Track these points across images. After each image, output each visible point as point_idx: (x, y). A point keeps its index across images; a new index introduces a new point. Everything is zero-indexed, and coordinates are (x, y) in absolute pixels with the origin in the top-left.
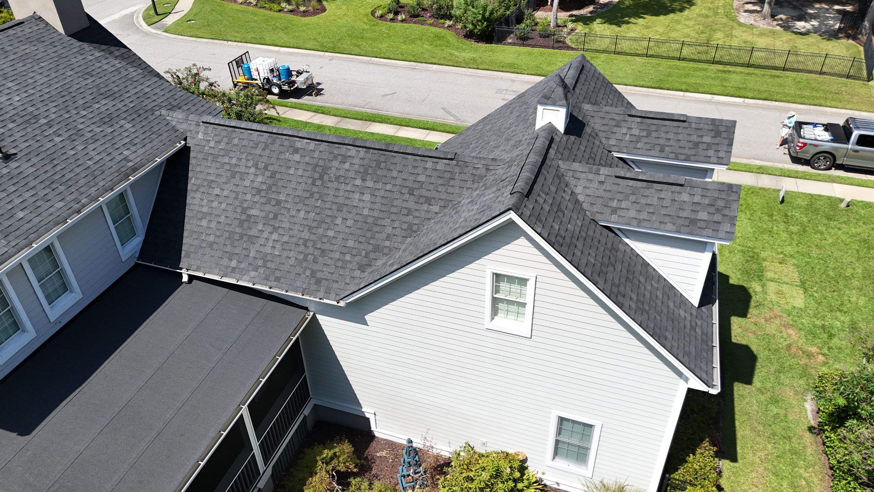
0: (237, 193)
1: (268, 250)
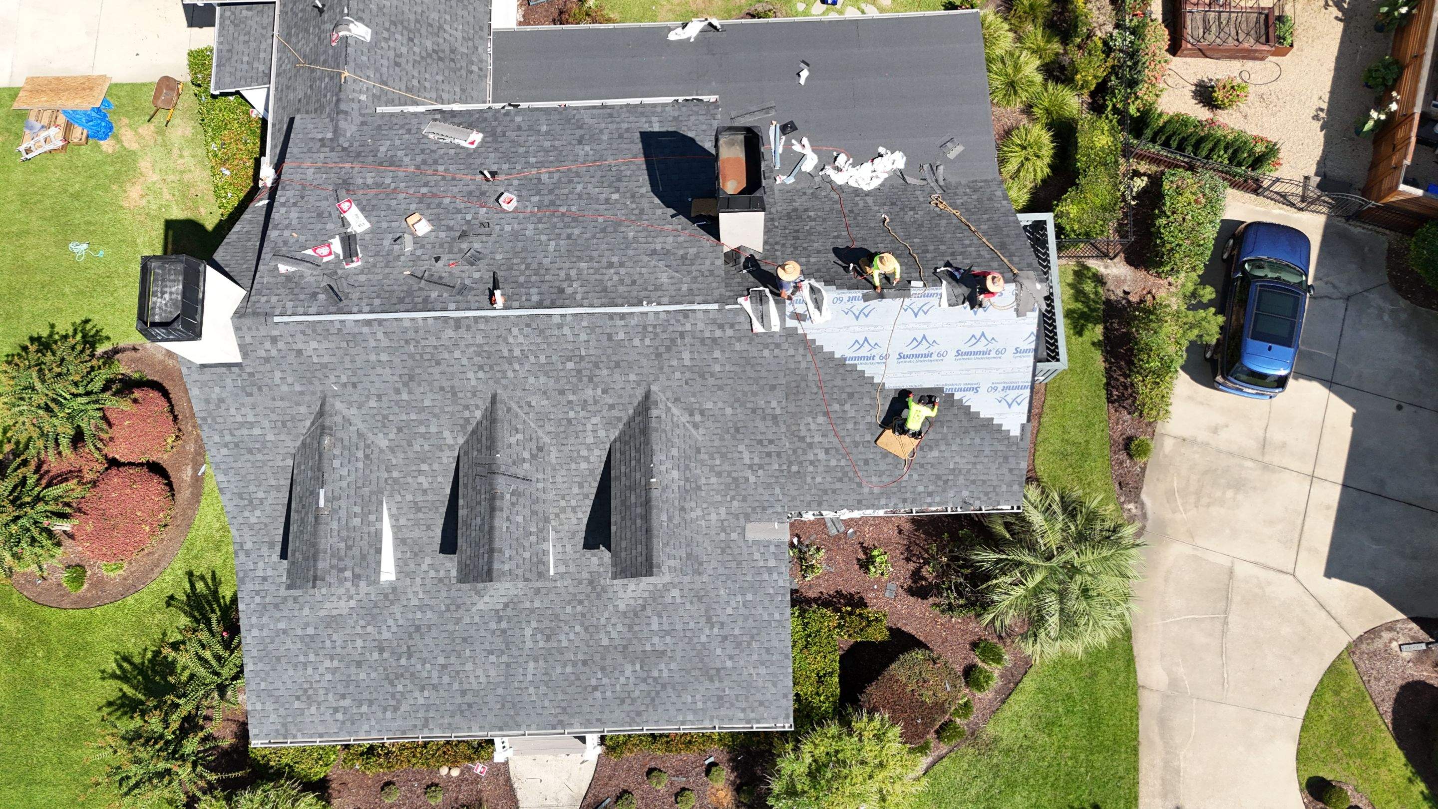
0: (415, 61)
1: (459, 35)
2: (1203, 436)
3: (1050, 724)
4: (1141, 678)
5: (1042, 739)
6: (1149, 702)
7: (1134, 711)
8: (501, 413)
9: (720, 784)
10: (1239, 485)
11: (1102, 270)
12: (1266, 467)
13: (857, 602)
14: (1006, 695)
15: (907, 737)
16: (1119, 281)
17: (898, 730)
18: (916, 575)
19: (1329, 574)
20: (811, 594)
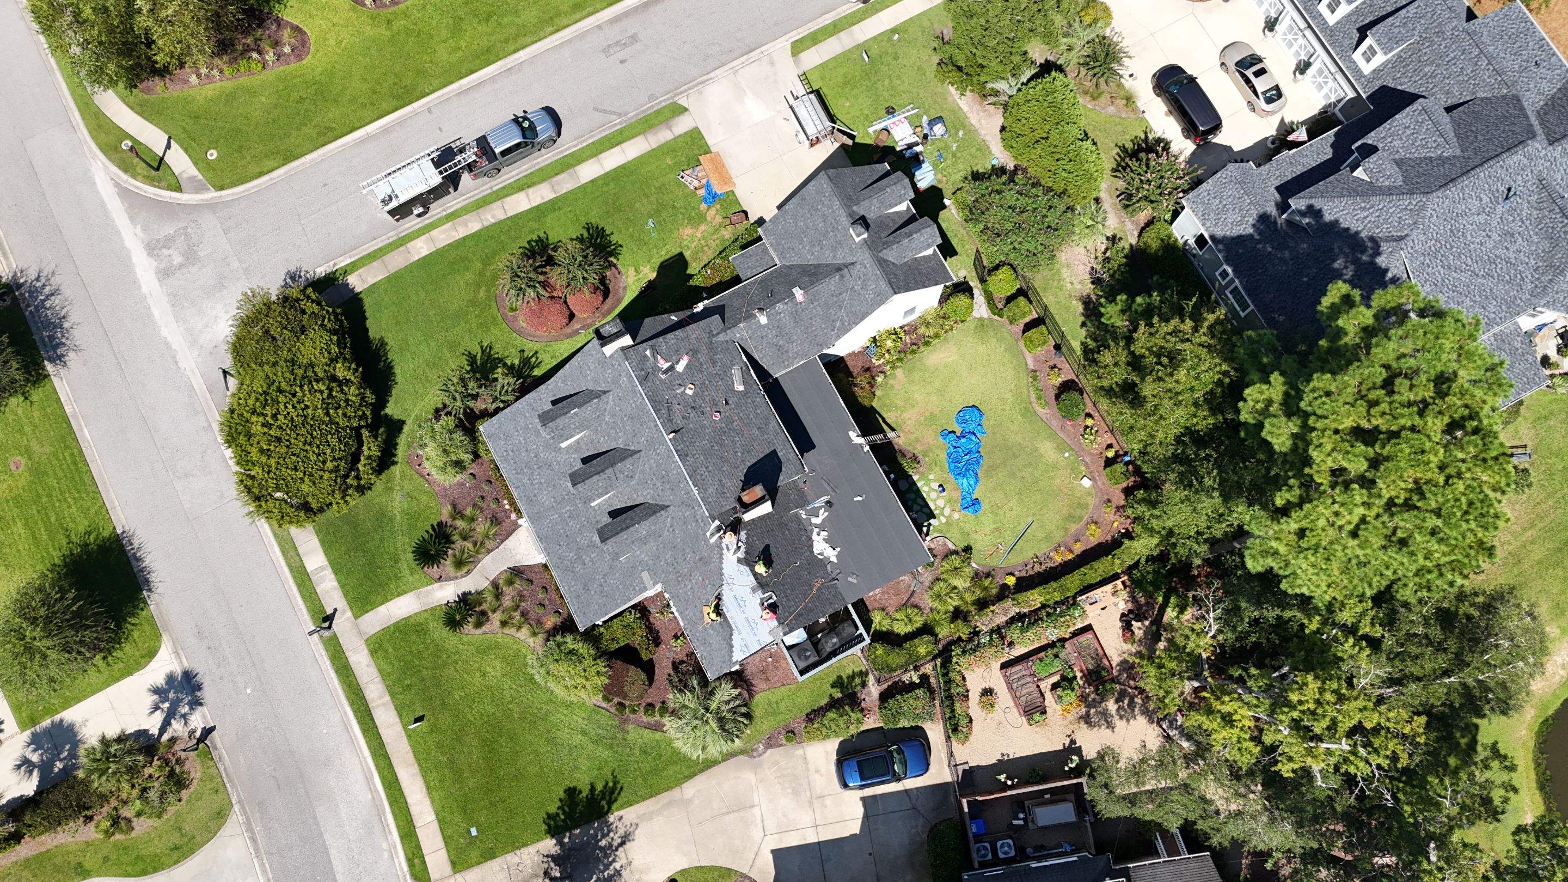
2: (811, 767)
3: (645, 752)
4: (684, 785)
5: (637, 752)
6: (676, 793)
7: (668, 789)
8: (637, 456)
9: (553, 620)
10: (796, 793)
11: (870, 683)
12: (811, 802)
13: (657, 641)
14: (649, 727)
15: (606, 687)
16: (869, 693)
17: (607, 681)
18: (682, 662)
19: (773, 852)
20: (652, 620)
